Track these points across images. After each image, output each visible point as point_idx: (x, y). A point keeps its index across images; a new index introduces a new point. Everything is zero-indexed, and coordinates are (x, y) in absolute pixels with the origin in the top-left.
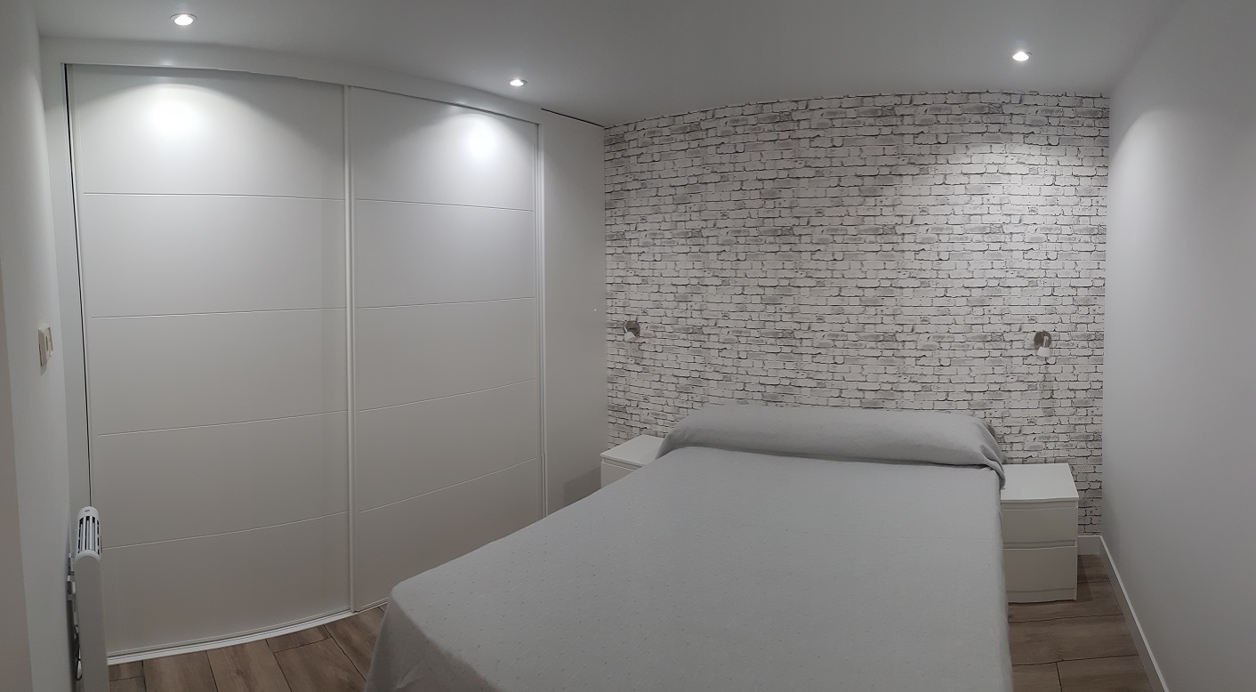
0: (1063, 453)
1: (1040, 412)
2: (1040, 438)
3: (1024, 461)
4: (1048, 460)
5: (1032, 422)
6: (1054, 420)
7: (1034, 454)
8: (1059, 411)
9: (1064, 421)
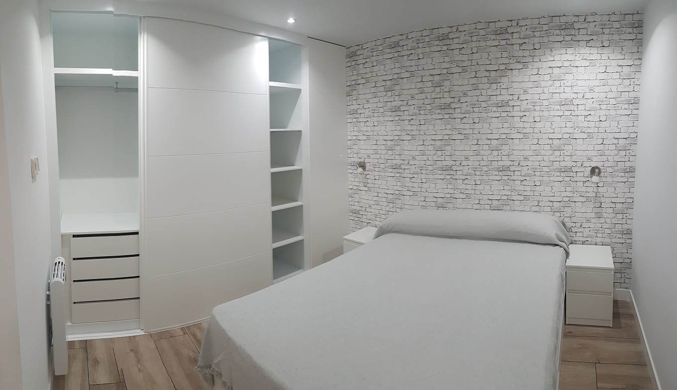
0: (607, 240)
1: (593, 215)
2: (593, 230)
3: (583, 243)
5: (588, 221)
6: (602, 220)
7: (589, 239)
8: (605, 215)
9: (608, 221)
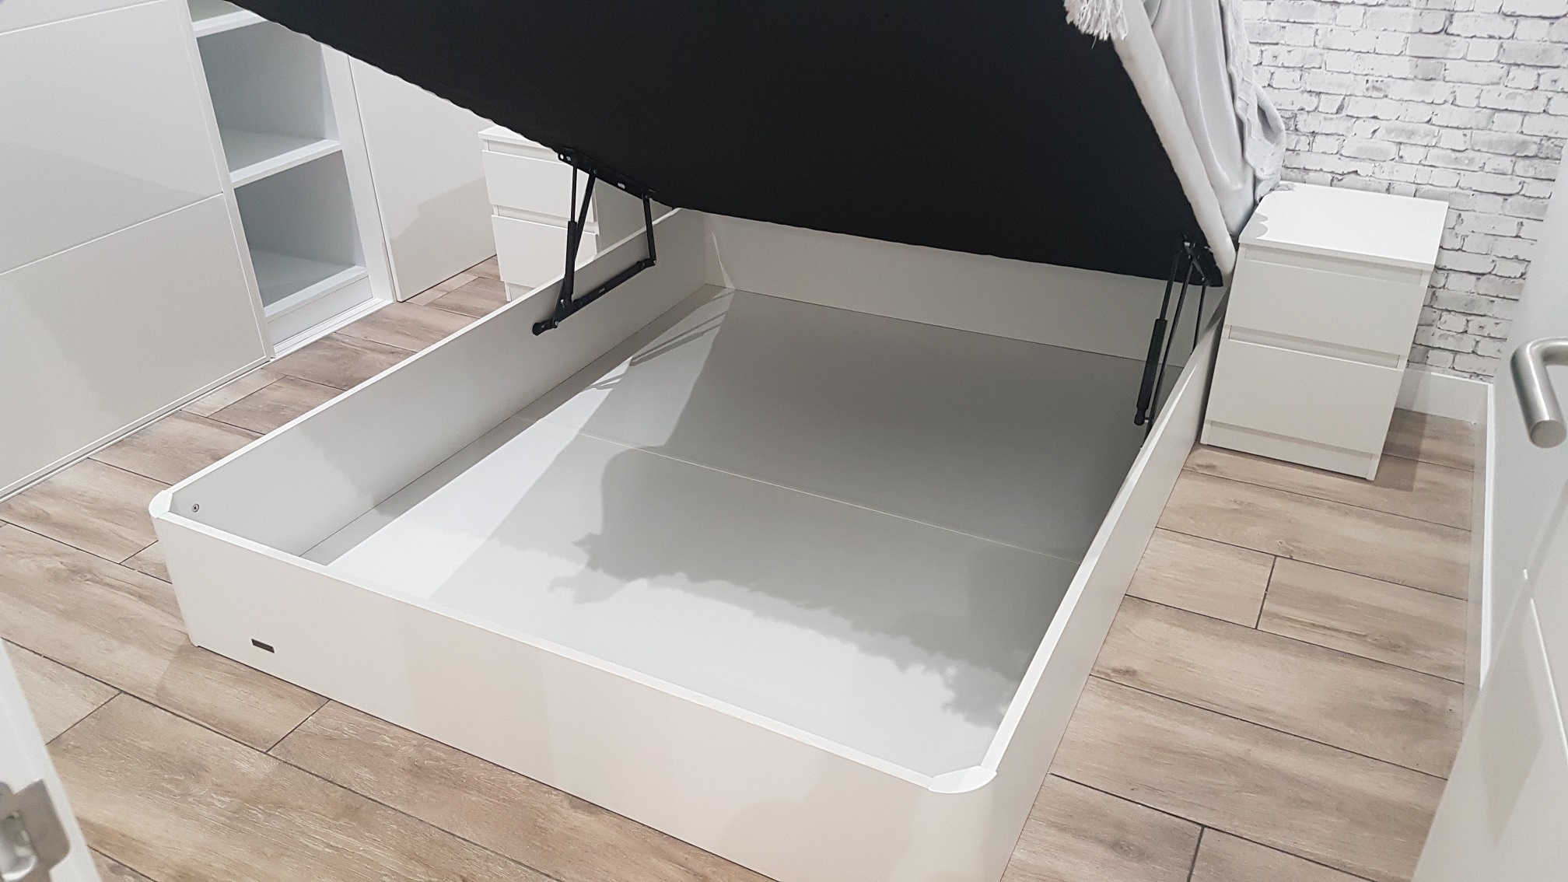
0: (1443, 178)
1: (1404, 67)
2: (1389, 131)
3: (1336, 180)
4: (1397, 187)
5: (1376, 89)
6: (1439, 91)
7: (1364, 168)
8: (1456, 70)
9: (1466, 96)
